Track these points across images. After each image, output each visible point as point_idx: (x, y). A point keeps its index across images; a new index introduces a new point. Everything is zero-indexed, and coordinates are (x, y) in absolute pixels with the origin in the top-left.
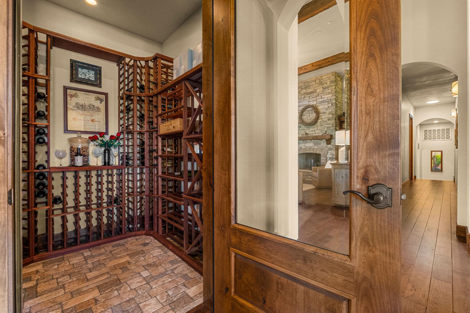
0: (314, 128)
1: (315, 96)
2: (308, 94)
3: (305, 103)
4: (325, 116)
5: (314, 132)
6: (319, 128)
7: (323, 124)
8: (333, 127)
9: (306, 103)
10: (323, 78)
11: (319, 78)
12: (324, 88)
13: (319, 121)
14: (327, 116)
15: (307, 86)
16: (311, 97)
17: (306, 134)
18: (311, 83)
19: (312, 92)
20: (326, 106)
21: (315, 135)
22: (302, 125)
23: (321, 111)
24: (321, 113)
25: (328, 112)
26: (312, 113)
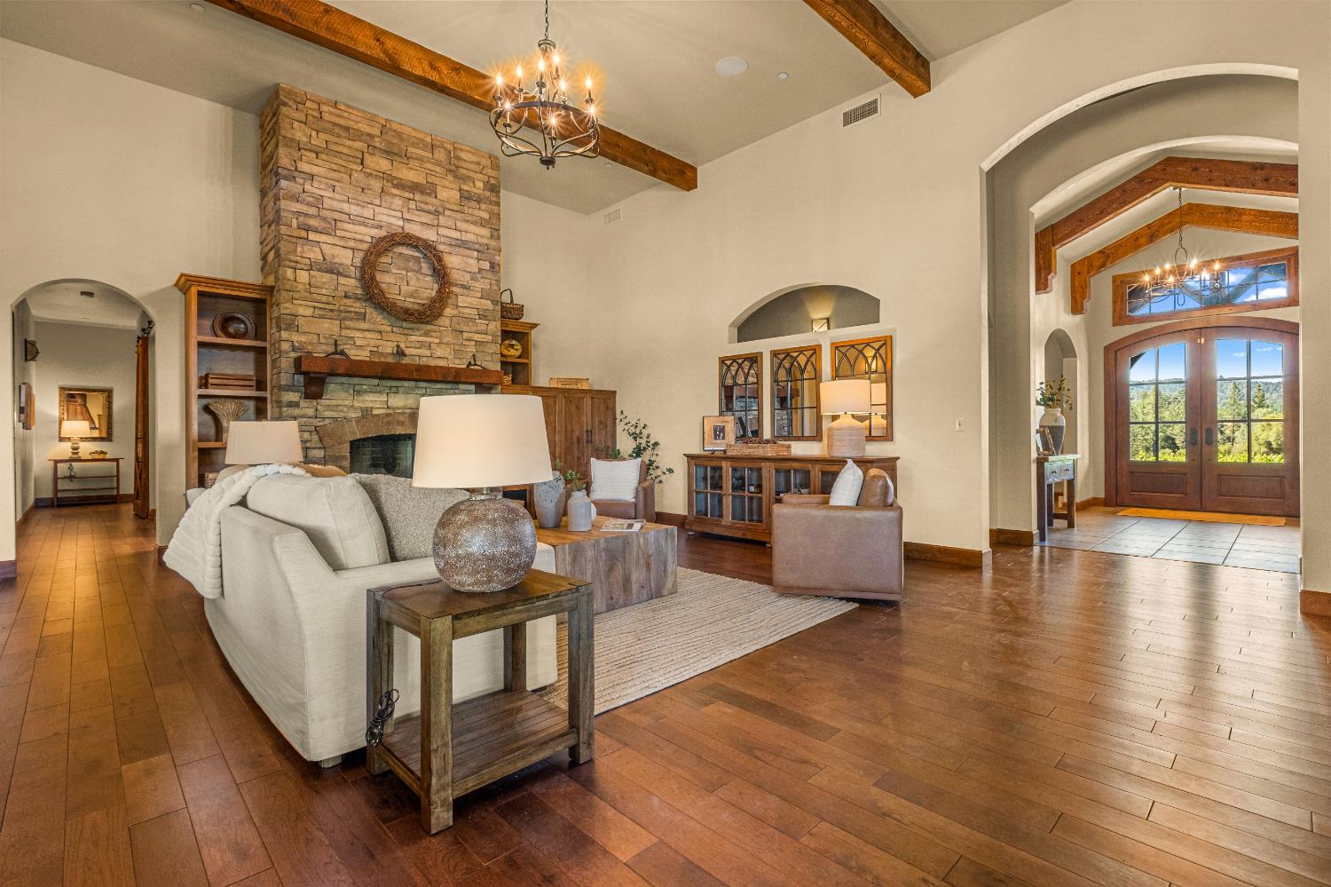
0: (427, 334)
1: (431, 208)
2: (401, 185)
3: (385, 218)
4: (469, 299)
5: (428, 353)
6: (445, 341)
7: (465, 329)
8: (493, 346)
9: (392, 220)
10: (463, 155)
11: (450, 147)
12: (466, 197)
13: (448, 311)
14: (475, 302)
15: (395, 150)
16: (412, 205)
17: (401, 353)
18: (414, 145)
19: (415, 187)
20: (473, 265)
21: (433, 363)
22: (369, 310)
23: (456, 276)
24: (456, 285)
25: (478, 285)
26: (419, 271)
